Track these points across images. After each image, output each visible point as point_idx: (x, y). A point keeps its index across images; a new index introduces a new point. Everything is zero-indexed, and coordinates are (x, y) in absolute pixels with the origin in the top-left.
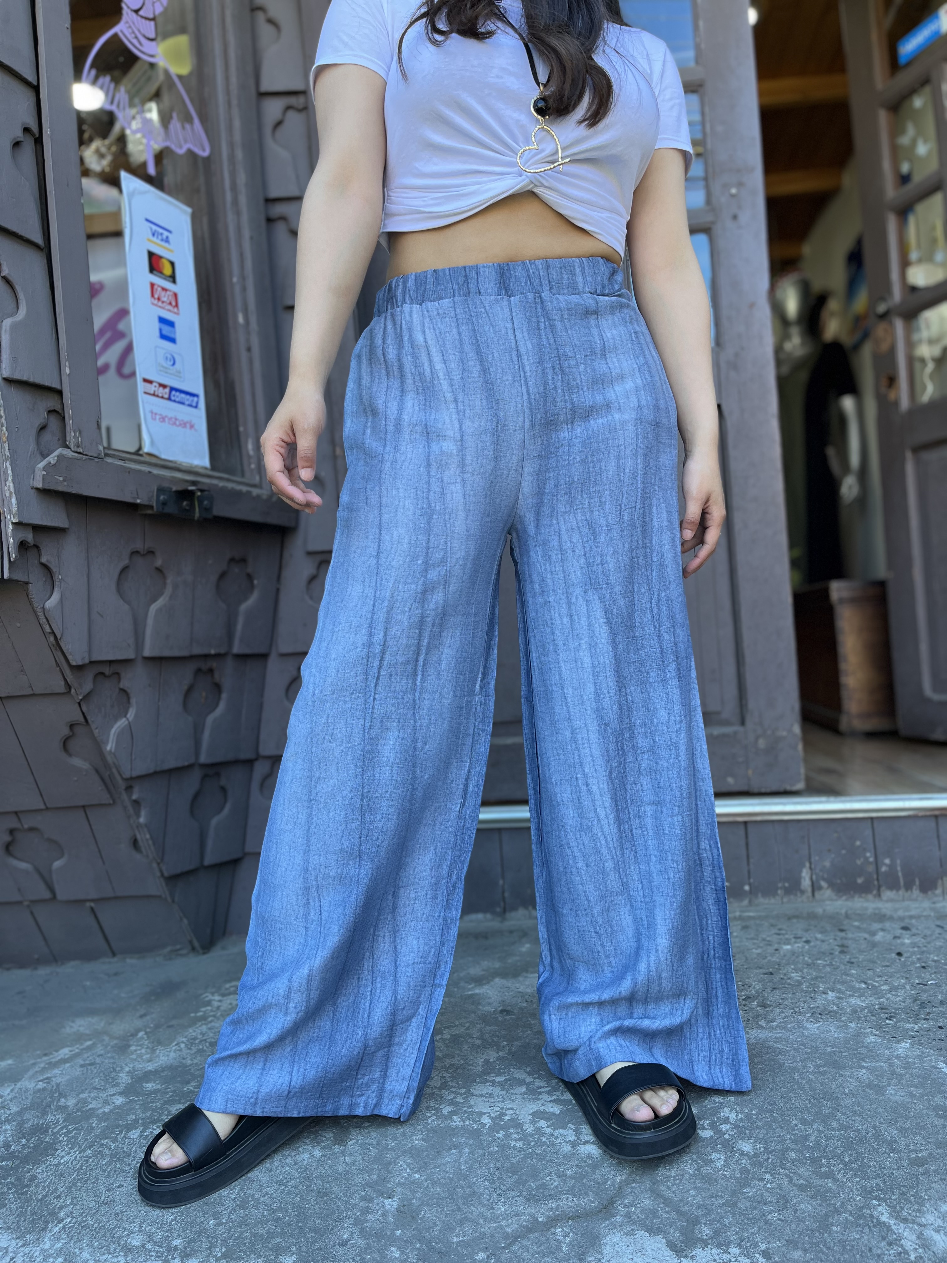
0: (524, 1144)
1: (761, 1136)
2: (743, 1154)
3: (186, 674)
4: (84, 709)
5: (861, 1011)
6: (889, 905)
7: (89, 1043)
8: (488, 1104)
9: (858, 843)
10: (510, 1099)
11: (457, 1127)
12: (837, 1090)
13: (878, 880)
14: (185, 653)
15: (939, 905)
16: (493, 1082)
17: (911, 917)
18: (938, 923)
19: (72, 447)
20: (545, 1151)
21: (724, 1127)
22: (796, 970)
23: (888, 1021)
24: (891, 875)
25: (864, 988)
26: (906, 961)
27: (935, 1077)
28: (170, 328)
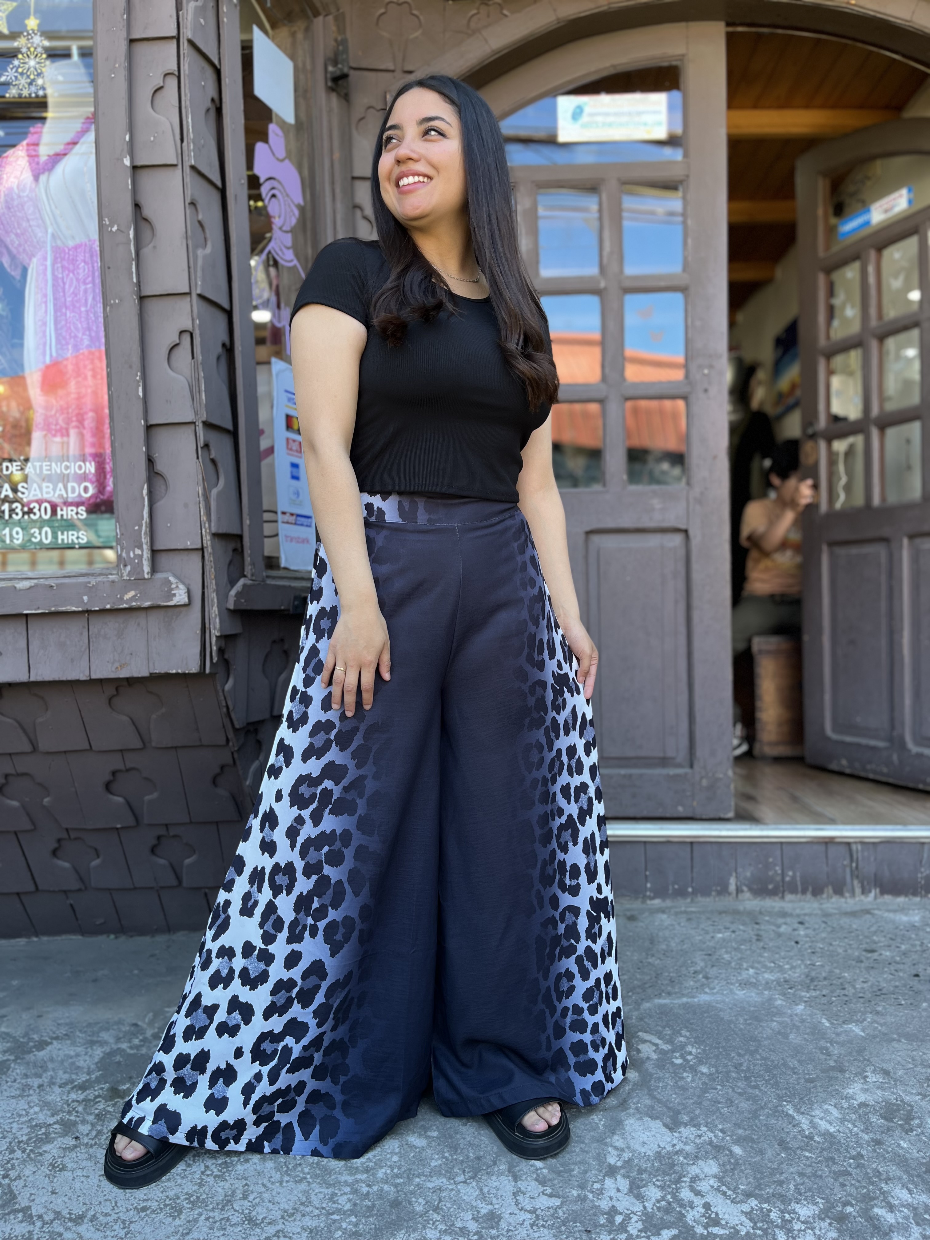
4: (236, 756)
6: (789, 905)
9: (771, 860)
13: (783, 886)
17: (805, 915)
18: (824, 919)
22: (727, 952)
23: (789, 990)
24: (793, 883)
25: (773, 967)
26: (801, 947)
27: (820, 1029)
28: (297, 470)
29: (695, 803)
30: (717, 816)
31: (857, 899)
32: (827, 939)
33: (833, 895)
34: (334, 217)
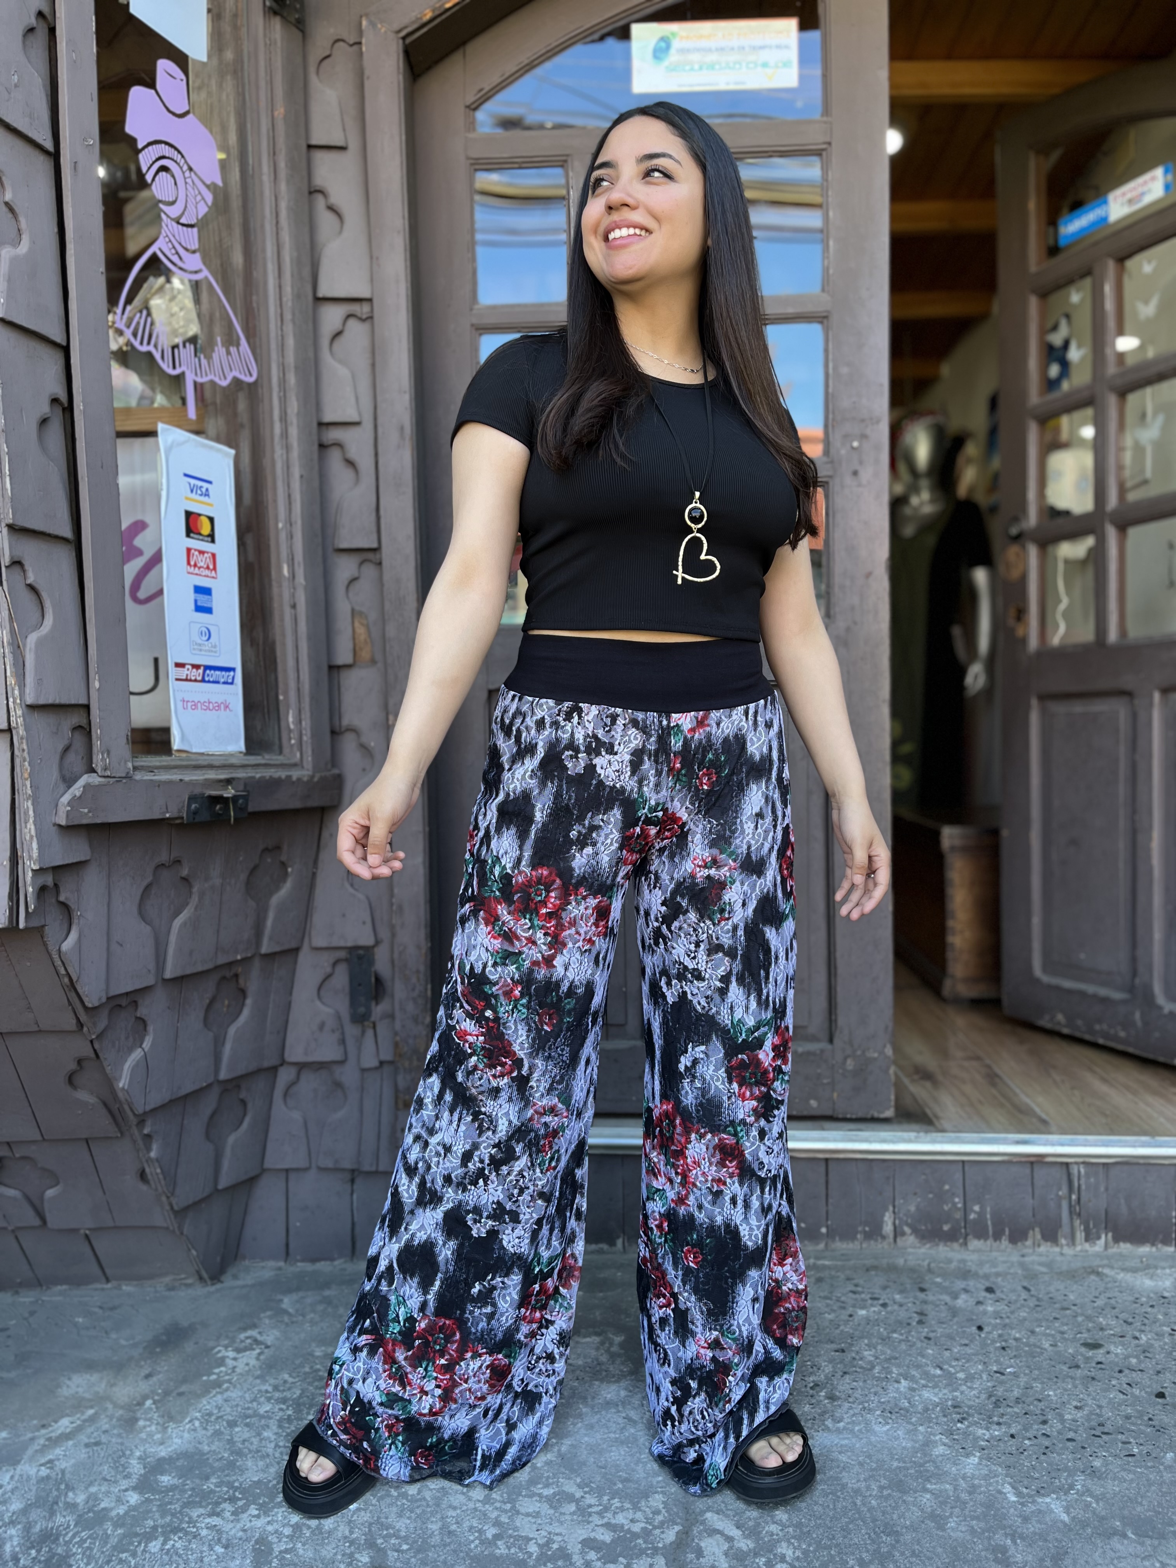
3: (208, 987)
4: (97, 1046)
5: (933, 1409)
6: (974, 1257)
7: (91, 1412)
9: (947, 1187)
10: (559, 1521)
11: (502, 1555)
12: (899, 1523)
13: (965, 1227)
14: (209, 966)
15: (1027, 1259)
16: (540, 1495)
17: (997, 1275)
18: (1025, 1284)
19: (99, 771)
22: (870, 1346)
23: (959, 1425)
24: (980, 1222)
25: (939, 1376)
26: (986, 1338)
27: (999, 1506)
28: (206, 597)
29: (835, 1095)
30: (869, 1116)
31: (1079, 1248)
32: (1027, 1323)
33: (1042, 1242)
34: (277, 206)
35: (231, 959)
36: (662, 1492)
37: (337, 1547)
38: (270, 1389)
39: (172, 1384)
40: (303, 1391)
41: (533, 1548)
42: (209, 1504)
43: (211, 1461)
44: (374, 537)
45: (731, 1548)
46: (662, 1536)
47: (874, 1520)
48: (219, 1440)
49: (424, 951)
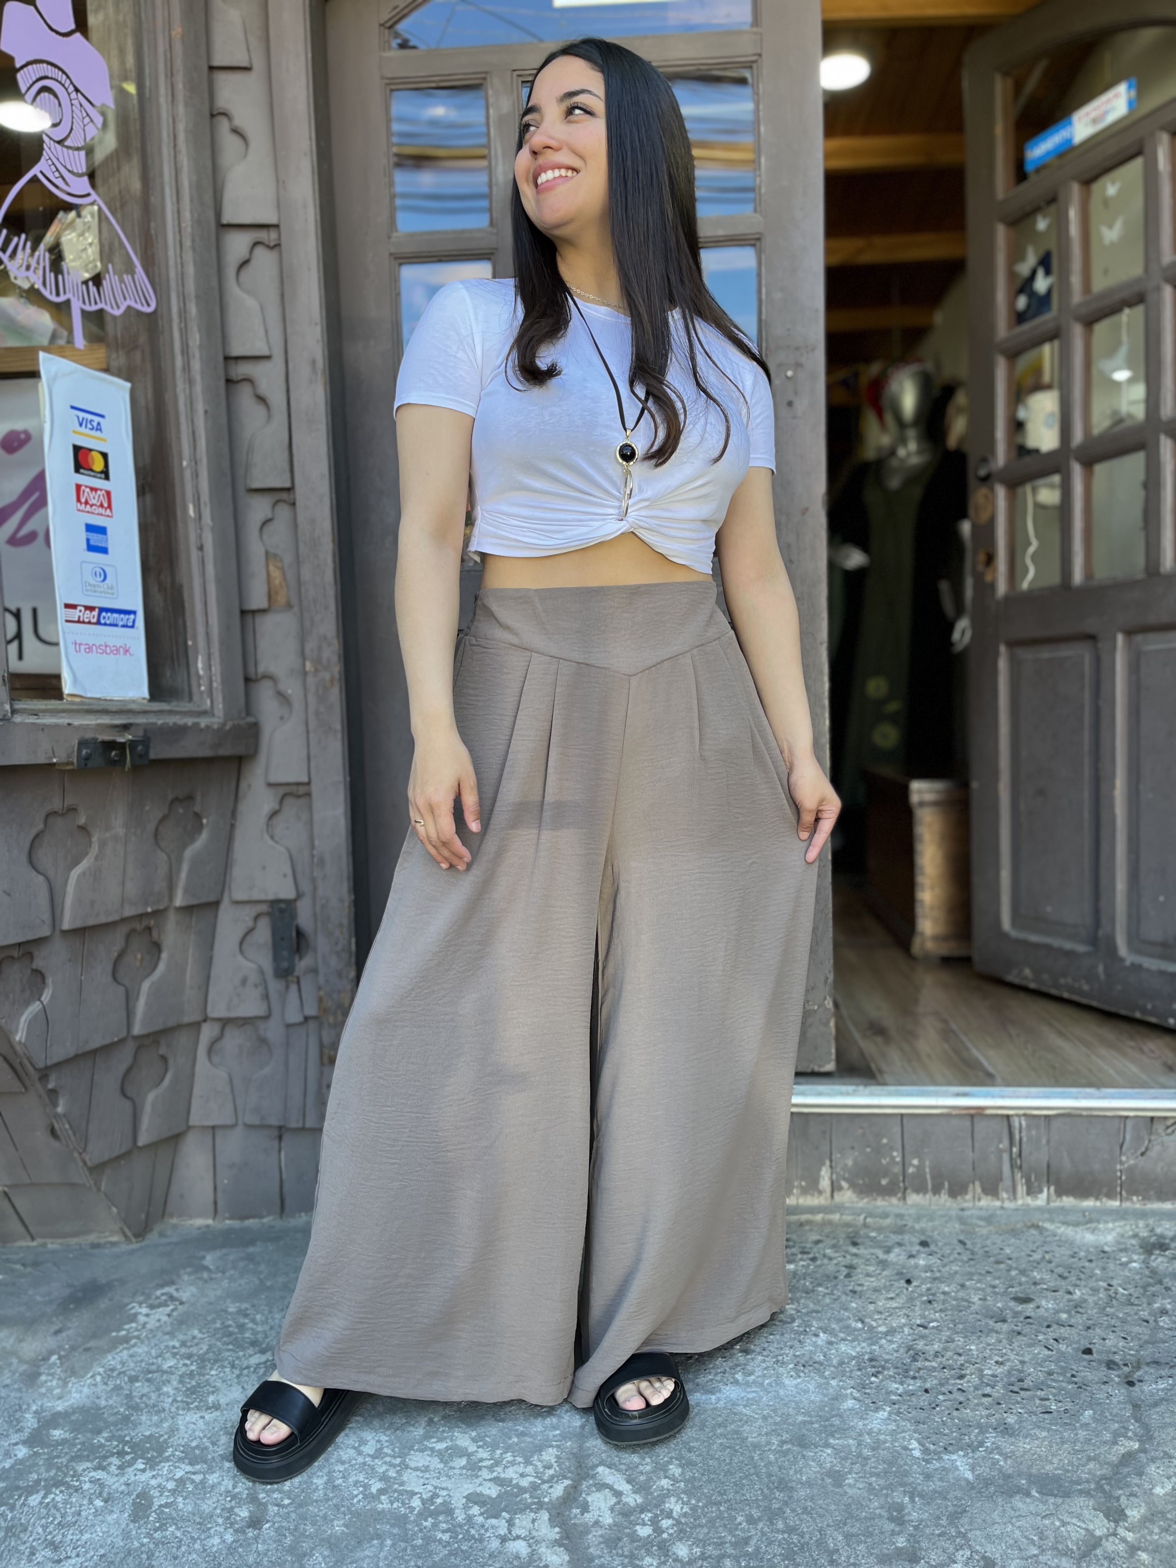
0: (451, 1537)
1: (701, 1537)
2: (676, 1560)
3: (117, 940)
5: (848, 1363)
6: (913, 1211)
8: (422, 1481)
9: (885, 1141)
10: (447, 1475)
11: (383, 1510)
12: (794, 1478)
13: (904, 1181)
14: (115, 917)
16: (432, 1450)
17: (933, 1228)
18: (962, 1238)
20: (471, 1547)
21: (665, 1523)
23: (873, 1379)
24: (919, 1176)
25: (860, 1330)
26: (912, 1291)
27: (902, 1463)
28: (100, 536)
30: (809, 1070)
31: (1020, 1202)
32: (958, 1276)
33: (982, 1196)
34: (174, 128)
35: (140, 911)
36: (558, 1447)
37: (218, 1501)
38: (177, 1344)
39: (80, 1339)
40: (210, 1346)
41: (416, 1503)
42: (95, 1459)
43: (106, 1416)
44: (288, 475)
45: (618, 1503)
46: (549, 1491)
47: (770, 1475)
48: (118, 1395)
49: (347, 904)
